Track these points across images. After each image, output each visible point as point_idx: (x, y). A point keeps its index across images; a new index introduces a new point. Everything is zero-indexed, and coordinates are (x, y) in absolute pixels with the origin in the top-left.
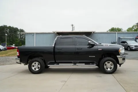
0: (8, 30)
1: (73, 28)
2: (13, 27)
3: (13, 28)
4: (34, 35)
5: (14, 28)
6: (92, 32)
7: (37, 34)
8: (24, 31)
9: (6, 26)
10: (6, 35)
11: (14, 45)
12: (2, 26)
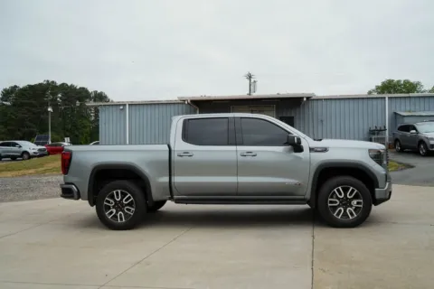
0: (60, 95)
1: (252, 85)
2: (72, 86)
3: (72, 88)
4: (124, 110)
5: (75, 89)
6: (302, 98)
7: (133, 107)
8: (106, 97)
9: (53, 82)
10: (50, 109)
11: (67, 139)
12: (40, 84)
